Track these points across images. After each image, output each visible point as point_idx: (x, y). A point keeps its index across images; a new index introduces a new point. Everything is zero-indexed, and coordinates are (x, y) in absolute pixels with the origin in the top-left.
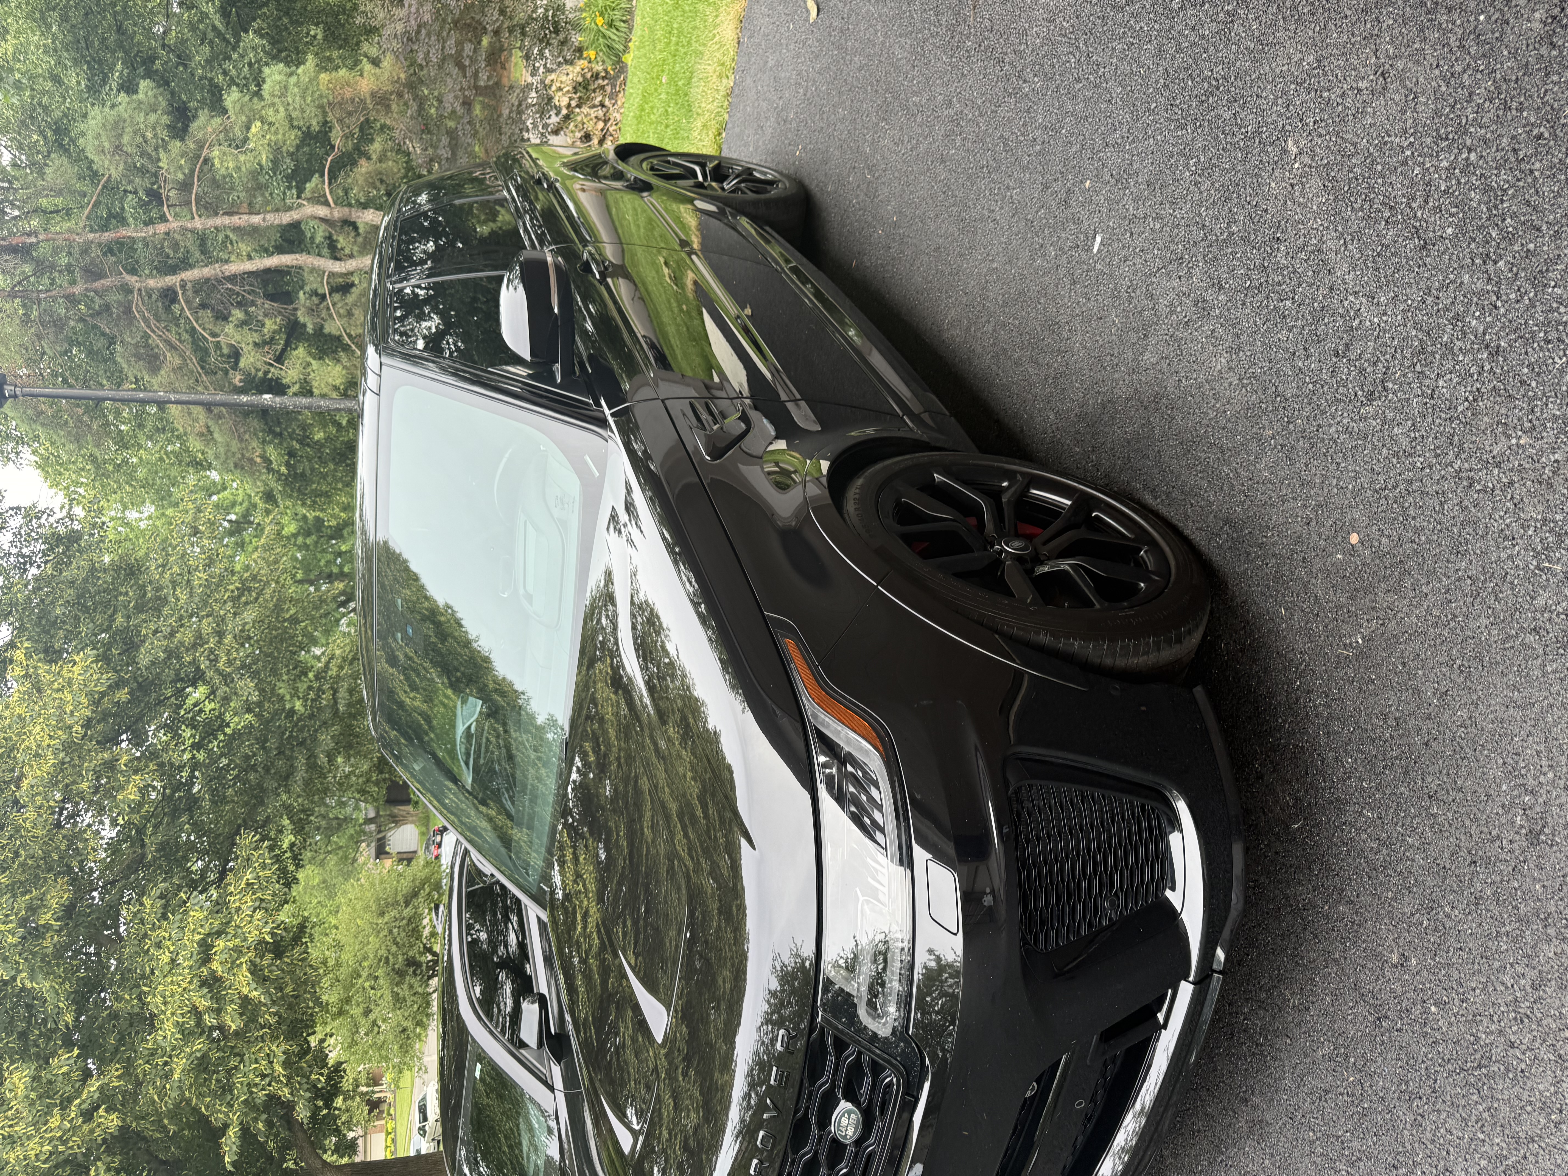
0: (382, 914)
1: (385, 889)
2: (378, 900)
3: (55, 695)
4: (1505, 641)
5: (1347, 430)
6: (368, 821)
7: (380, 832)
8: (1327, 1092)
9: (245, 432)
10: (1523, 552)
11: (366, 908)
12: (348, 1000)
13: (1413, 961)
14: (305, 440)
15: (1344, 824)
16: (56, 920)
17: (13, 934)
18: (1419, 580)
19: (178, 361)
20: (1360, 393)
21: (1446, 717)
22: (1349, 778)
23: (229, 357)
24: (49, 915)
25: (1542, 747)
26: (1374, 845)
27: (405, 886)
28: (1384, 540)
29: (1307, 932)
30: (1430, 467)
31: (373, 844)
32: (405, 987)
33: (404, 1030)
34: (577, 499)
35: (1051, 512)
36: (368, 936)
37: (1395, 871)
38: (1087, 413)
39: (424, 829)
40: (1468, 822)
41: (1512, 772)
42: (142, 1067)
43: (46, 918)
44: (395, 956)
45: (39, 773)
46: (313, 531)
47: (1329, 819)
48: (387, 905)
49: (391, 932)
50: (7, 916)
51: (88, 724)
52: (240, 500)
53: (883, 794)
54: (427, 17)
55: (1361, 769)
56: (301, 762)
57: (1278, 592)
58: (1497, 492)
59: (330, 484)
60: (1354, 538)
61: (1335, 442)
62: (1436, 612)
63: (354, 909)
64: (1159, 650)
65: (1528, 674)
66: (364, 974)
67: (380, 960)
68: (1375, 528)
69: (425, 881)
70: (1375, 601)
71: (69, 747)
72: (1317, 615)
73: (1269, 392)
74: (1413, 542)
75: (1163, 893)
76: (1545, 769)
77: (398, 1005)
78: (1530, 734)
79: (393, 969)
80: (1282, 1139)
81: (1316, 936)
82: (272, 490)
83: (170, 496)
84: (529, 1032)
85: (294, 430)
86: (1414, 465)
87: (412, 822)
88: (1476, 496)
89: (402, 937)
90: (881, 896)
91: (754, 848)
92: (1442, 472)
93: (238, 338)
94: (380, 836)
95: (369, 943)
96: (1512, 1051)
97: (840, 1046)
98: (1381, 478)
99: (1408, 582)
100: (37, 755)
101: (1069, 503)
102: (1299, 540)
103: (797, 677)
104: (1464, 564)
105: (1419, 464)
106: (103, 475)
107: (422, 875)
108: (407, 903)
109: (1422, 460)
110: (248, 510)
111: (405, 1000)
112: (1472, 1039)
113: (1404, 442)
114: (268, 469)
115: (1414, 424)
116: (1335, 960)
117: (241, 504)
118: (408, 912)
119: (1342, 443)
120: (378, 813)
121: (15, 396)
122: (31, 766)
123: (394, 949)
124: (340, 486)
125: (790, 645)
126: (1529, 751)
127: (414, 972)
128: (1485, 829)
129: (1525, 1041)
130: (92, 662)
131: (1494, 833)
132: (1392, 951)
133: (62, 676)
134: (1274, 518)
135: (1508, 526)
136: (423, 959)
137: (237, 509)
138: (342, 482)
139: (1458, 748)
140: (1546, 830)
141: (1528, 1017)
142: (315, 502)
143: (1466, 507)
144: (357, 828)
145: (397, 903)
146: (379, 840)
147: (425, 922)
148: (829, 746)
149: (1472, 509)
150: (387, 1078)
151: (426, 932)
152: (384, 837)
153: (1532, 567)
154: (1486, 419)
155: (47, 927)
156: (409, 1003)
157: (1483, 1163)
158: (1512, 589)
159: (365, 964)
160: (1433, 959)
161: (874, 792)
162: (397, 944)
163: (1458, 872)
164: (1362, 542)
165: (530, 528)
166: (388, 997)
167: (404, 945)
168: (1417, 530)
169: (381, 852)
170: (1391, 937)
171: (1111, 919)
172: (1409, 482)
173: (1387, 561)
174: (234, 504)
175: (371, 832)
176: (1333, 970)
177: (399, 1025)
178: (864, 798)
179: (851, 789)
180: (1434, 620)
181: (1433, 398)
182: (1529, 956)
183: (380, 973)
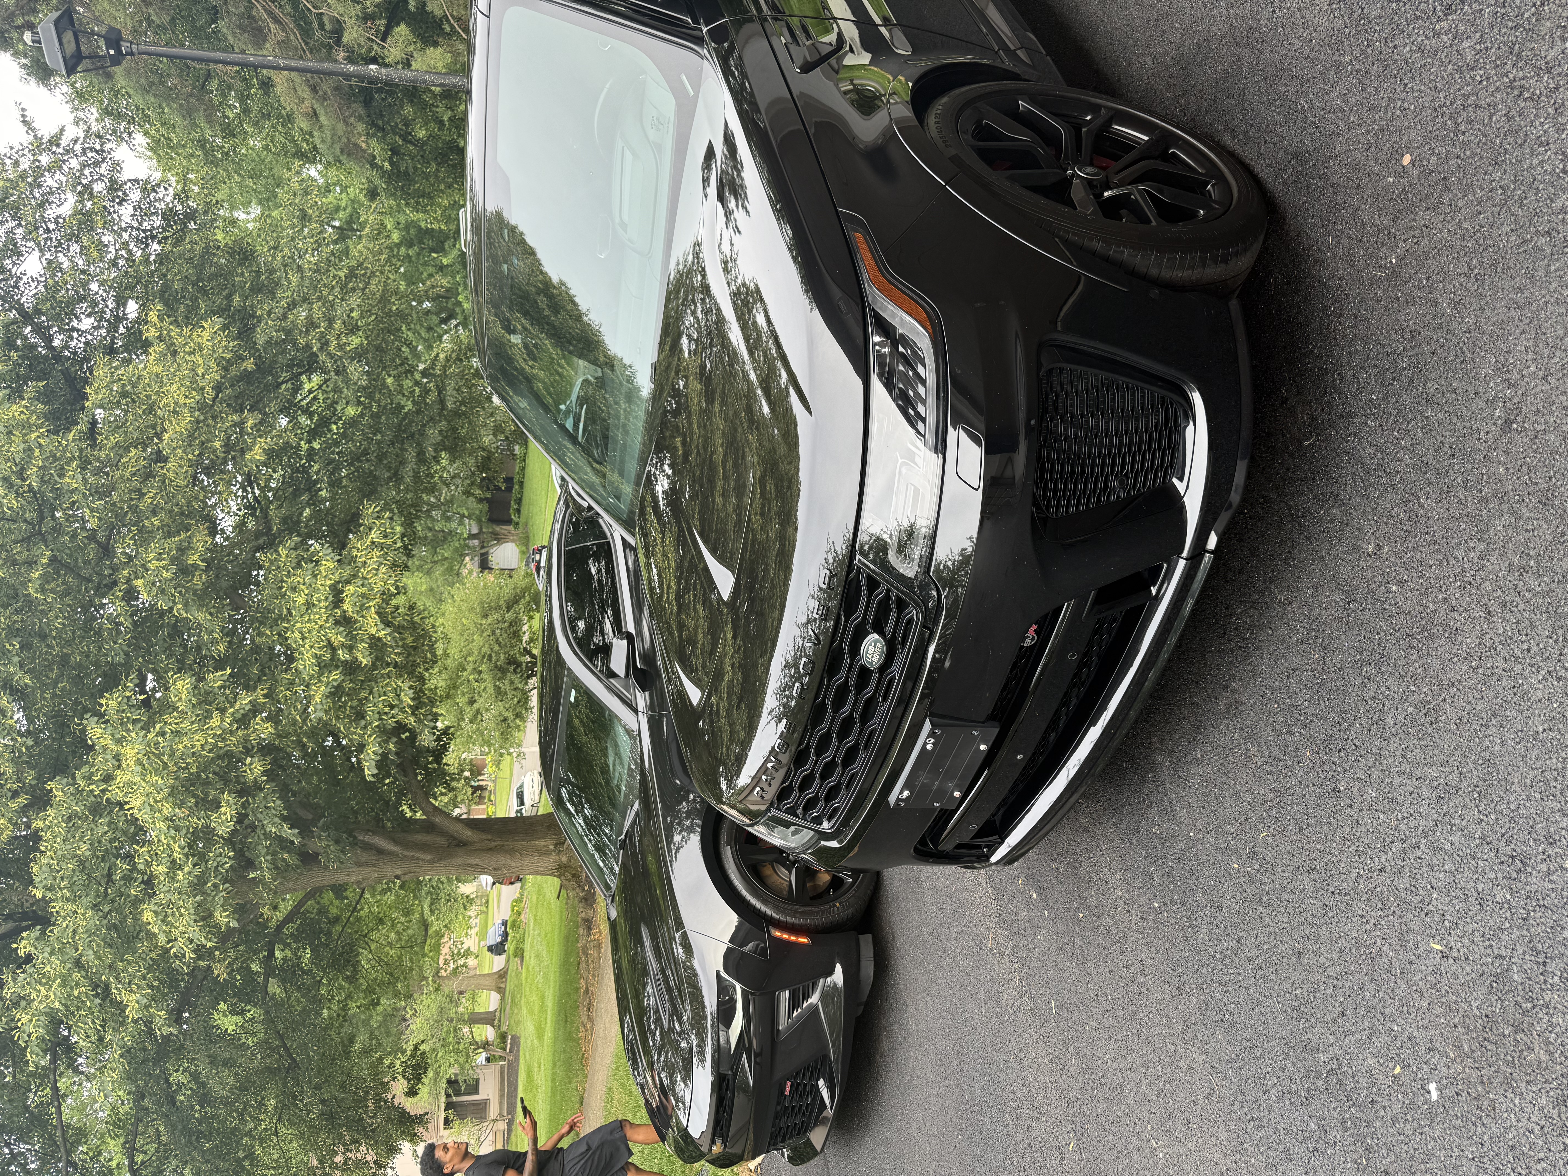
0: (486, 616)
1: (489, 594)
2: (482, 603)
3: (188, 358)
4: (1519, 246)
5: (1420, 49)
6: (472, 536)
7: (483, 547)
8: (1294, 670)
9: (351, 116)
10: (1553, 156)
11: (471, 609)
12: (455, 687)
13: (1386, 549)
14: (407, 137)
15: (1350, 435)
16: (202, 561)
17: (167, 570)
18: (1456, 195)
19: (281, 36)
20: (1438, 8)
21: (1455, 324)
22: (1361, 392)
23: (332, 32)
24: (196, 557)
25: (1531, 343)
26: (1372, 451)
27: (507, 592)
28: (1433, 159)
29: (1302, 537)
30: (1488, 79)
31: (476, 559)
32: (507, 682)
33: (505, 720)
34: (672, 119)
35: (1127, 145)
36: (473, 634)
37: (1385, 472)
38: (1182, 55)
39: (524, 548)
40: (1455, 420)
41: (1501, 368)
42: (282, 692)
43: (193, 559)
44: (498, 654)
45: (178, 428)
46: (415, 242)
47: (1337, 433)
48: (491, 608)
49: (493, 633)
50: (160, 554)
51: (218, 388)
52: (343, 205)
53: (928, 371)
55: (1374, 383)
56: (411, 454)
57: (1329, 221)
58: (1543, 98)
59: (433, 185)
60: (1407, 160)
61: (1407, 62)
62: (1465, 225)
63: (460, 610)
64: (1204, 266)
65: (1533, 276)
66: (470, 668)
67: (484, 657)
68: (1427, 147)
69: (525, 590)
70: (1414, 220)
71: (202, 407)
72: (1361, 240)
73: (1355, 15)
74: (1458, 157)
75: (1170, 479)
76: (1530, 362)
77: (500, 698)
78: (1523, 332)
79: (496, 666)
80: (1252, 714)
81: (1308, 539)
82: (376, 188)
83: (276, 197)
84: (618, 661)
85: (397, 124)
86: (1473, 78)
87: (513, 541)
88: (1523, 105)
89: (504, 638)
90: (917, 459)
91: (811, 413)
92: (1498, 84)
93: (341, 9)
94: (483, 551)
95: (473, 640)
96: (1451, 614)
97: (873, 584)
98: (1442, 95)
99: (1446, 198)
100: (175, 412)
101: (1146, 138)
102: (1357, 166)
103: (861, 265)
104: (1499, 174)
105: (1478, 78)
106: (212, 162)
107: (523, 584)
108: (509, 609)
109: (1481, 72)
110: (351, 216)
111: (506, 693)
112: (1421, 608)
113: (1469, 56)
114: (371, 165)
115: (1481, 36)
116: (1322, 558)
117: (345, 209)
118: (509, 616)
119: (1413, 63)
120: (481, 529)
121: (131, 54)
122: (171, 422)
123: (497, 648)
124: (442, 187)
125: (859, 239)
126: (1519, 348)
127: (515, 670)
128: (1468, 424)
129: (1463, 604)
130: (219, 329)
131: (1475, 427)
132: (1370, 543)
133: (192, 340)
134: (1338, 148)
135: (1545, 132)
136: (523, 659)
137: (341, 214)
138: (445, 183)
139: (1459, 353)
140: (1519, 419)
141: (1471, 584)
142: (418, 203)
143: (1513, 116)
144: (462, 542)
145: (500, 607)
146: (482, 555)
147: (525, 628)
148: (885, 328)
149: (1517, 119)
150: (489, 769)
151: (526, 638)
152: (487, 553)
153: (1557, 171)
154: (1548, 24)
155: (195, 567)
156: (510, 696)
157: (1410, 709)
158: (1536, 194)
159: (470, 659)
160: (1402, 545)
161: (920, 369)
162: (499, 644)
163: (1437, 466)
164: (1413, 163)
165: (627, 153)
166: (491, 690)
167: (506, 645)
168: (1465, 145)
169: (484, 565)
170: (1371, 531)
171: (1118, 497)
172: (1466, 97)
173: (1432, 179)
174: (337, 209)
175: (474, 547)
176: (1318, 566)
177: (500, 715)
178: (911, 373)
179: (901, 368)
180: (1462, 232)
181: (1504, 6)
182: (1481, 531)
183: (483, 668)
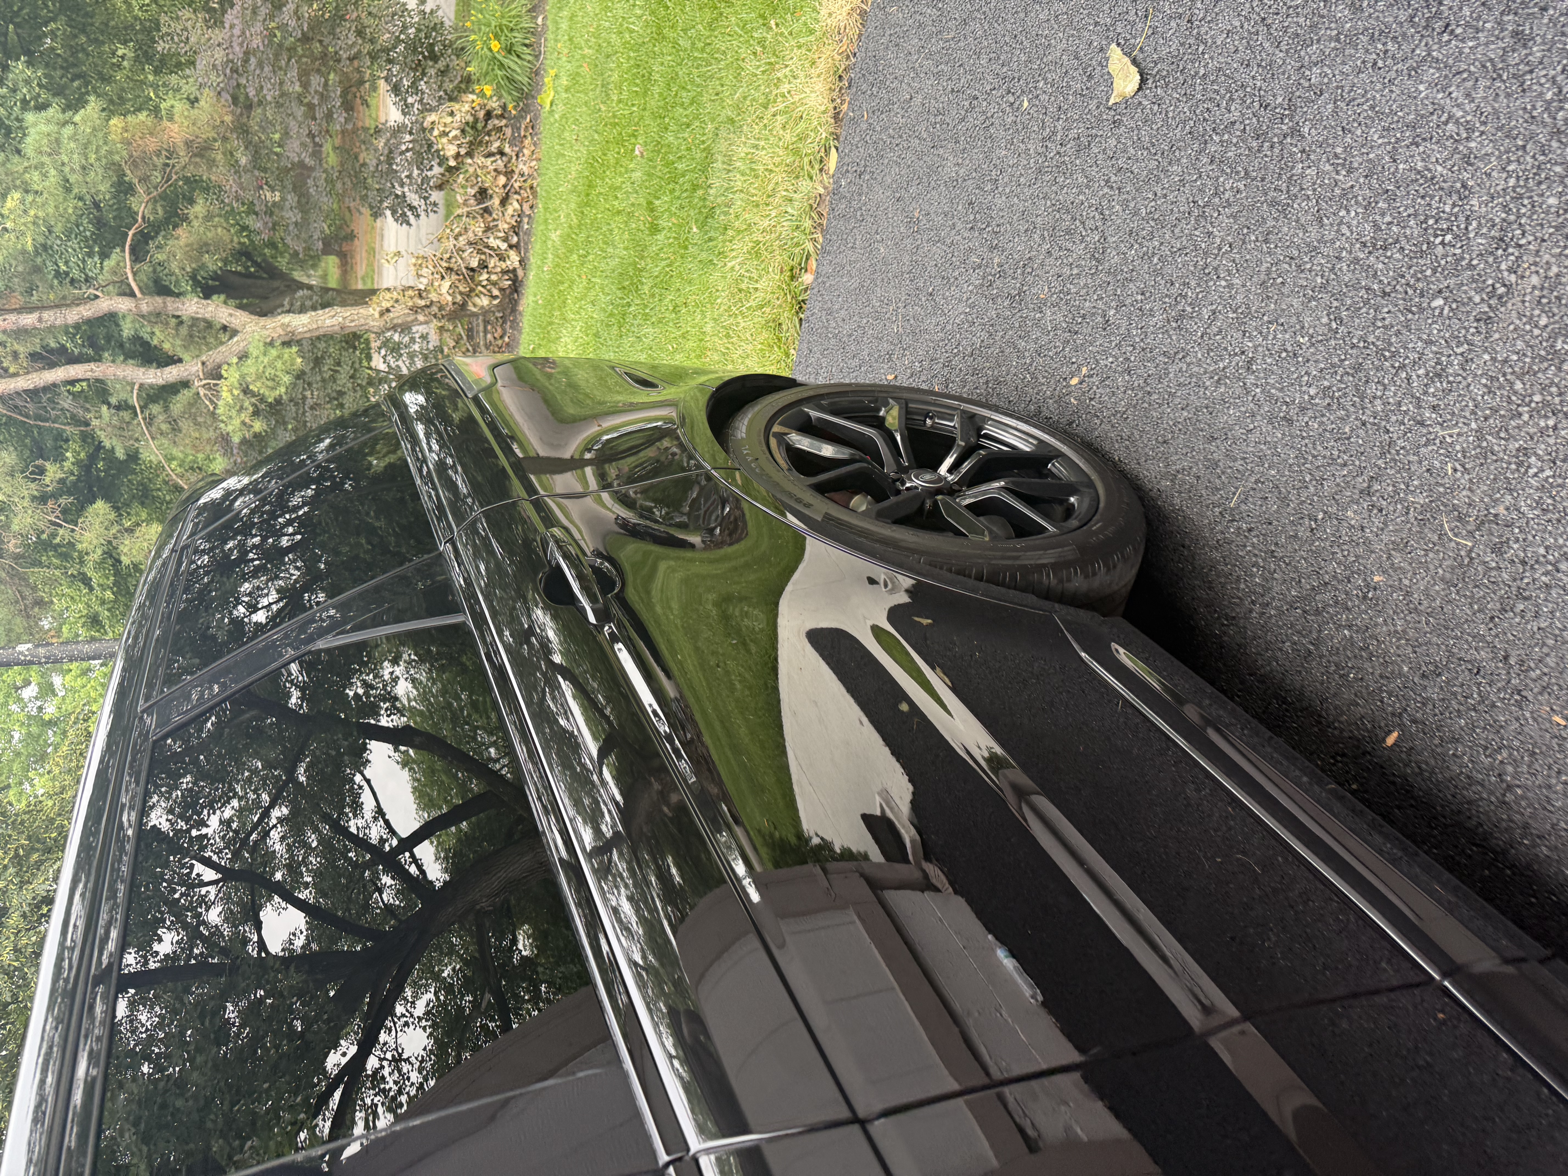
54: (256, 42)
